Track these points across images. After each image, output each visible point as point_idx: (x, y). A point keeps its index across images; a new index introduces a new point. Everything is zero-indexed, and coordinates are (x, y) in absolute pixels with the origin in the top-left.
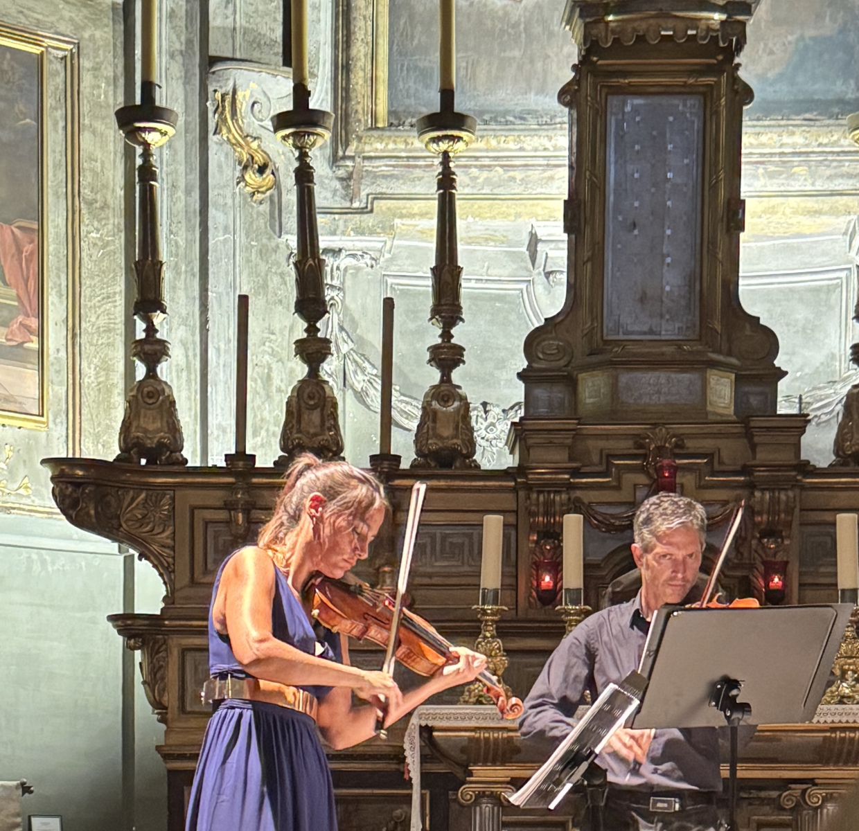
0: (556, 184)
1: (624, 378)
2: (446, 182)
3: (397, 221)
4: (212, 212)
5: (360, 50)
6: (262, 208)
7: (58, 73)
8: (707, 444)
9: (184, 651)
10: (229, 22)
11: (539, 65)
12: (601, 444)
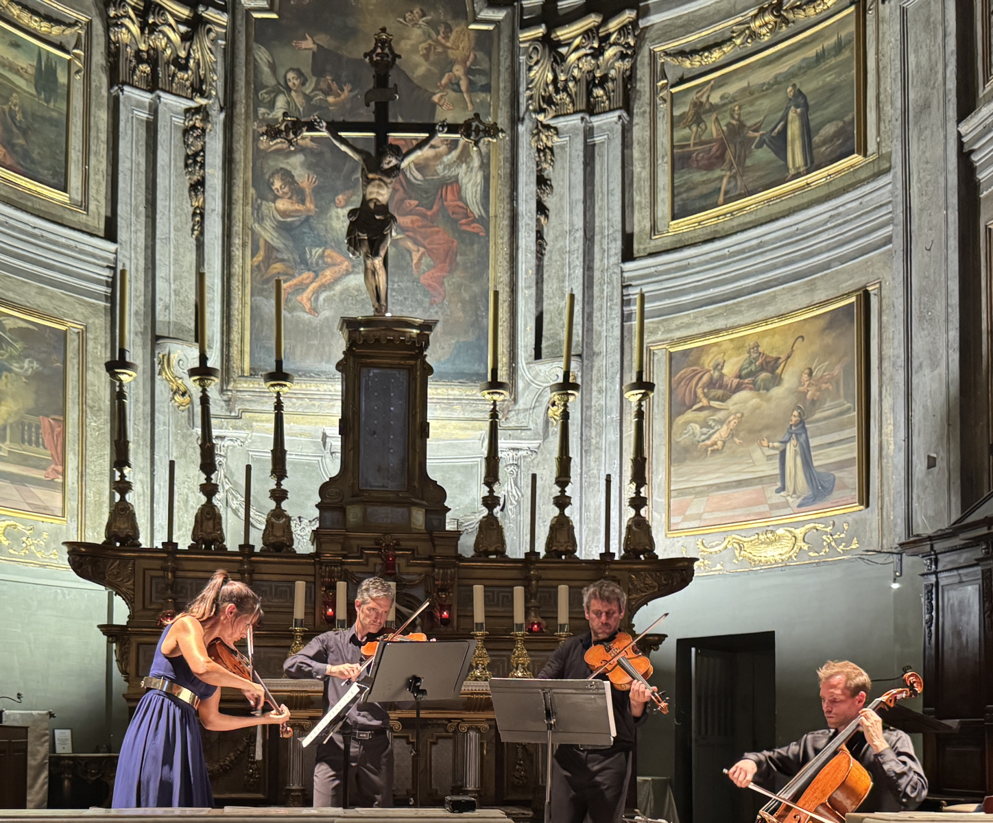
0: (336, 408)
1: (370, 509)
2: (279, 406)
3: (254, 424)
4: (157, 415)
5: (235, 336)
6: (183, 414)
7: (74, 340)
8: (411, 544)
9: (139, 644)
10: (167, 319)
11: (327, 349)
12: (359, 542)
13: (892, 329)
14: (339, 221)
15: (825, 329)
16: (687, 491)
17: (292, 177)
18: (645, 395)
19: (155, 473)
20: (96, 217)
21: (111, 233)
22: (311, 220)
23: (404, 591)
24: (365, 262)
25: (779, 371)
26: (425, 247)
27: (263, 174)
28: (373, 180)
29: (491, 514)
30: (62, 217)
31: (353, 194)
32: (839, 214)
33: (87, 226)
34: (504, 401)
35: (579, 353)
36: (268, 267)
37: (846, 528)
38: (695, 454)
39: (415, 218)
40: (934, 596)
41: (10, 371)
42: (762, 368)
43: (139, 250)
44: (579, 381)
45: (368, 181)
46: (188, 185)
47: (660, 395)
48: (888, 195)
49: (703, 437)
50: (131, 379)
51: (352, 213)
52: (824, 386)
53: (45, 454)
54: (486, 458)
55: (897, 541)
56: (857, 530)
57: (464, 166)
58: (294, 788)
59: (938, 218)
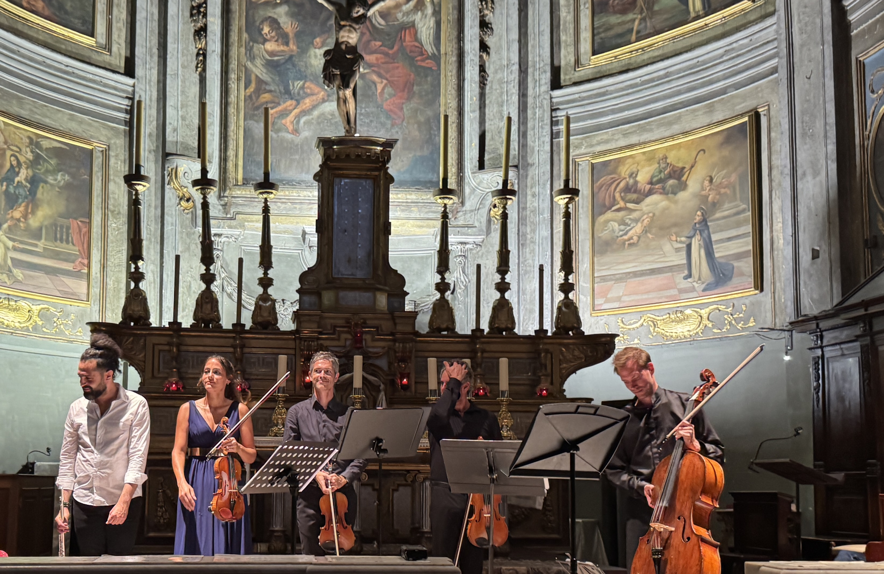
0: (313, 210)
1: (342, 294)
2: (266, 210)
3: (246, 223)
4: (166, 217)
5: (231, 153)
6: (188, 216)
7: (99, 157)
8: (376, 322)
10: (175, 139)
11: (306, 162)
12: (332, 321)
13: (779, 143)
14: (316, 59)
15: (722, 144)
16: (609, 277)
17: (279, 24)
18: (571, 199)
19: (164, 264)
20: (118, 58)
21: (129, 71)
22: (294, 59)
23: (370, 361)
24: (338, 93)
25: (684, 178)
26: (387, 79)
27: (254, 22)
28: (344, 26)
29: (443, 297)
30: (89, 58)
31: (328, 38)
32: (733, 49)
33: (110, 64)
34: (454, 203)
35: (515, 164)
36: (259, 96)
37: (744, 309)
38: (615, 247)
39: (379, 56)
40: (820, 367)
41: (46, 182)
42: (670, 176)
43: (152, 84)
44: (516, 188)
45: (340, 27)
46: (193, 31)
47: (584, 200)
48: (773, 33)
49: (621, 233)
50: (145, 188)
51: (327, 53)
52: (723, 191)
53: (73, 250)
54: (438, 251)
55: (788, 320)
56: (753, 311)
57: (419, 13)
58: (277, 529)
59: (816, 52)
